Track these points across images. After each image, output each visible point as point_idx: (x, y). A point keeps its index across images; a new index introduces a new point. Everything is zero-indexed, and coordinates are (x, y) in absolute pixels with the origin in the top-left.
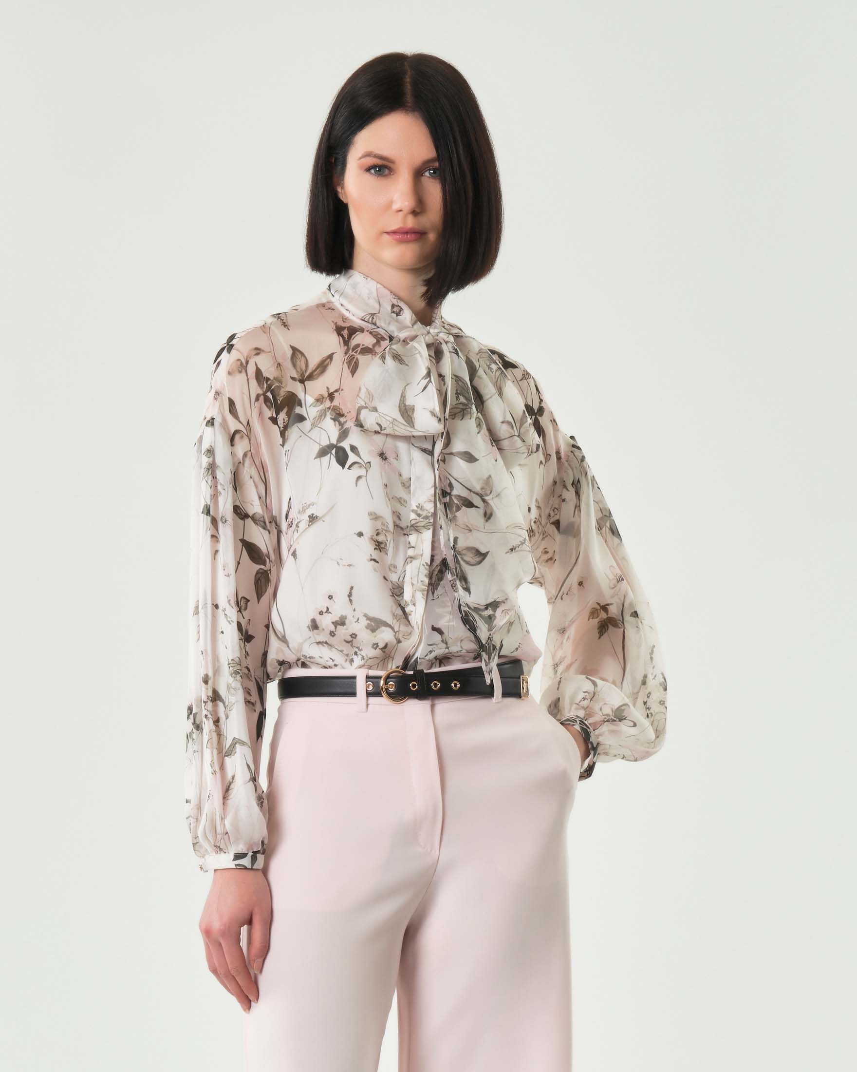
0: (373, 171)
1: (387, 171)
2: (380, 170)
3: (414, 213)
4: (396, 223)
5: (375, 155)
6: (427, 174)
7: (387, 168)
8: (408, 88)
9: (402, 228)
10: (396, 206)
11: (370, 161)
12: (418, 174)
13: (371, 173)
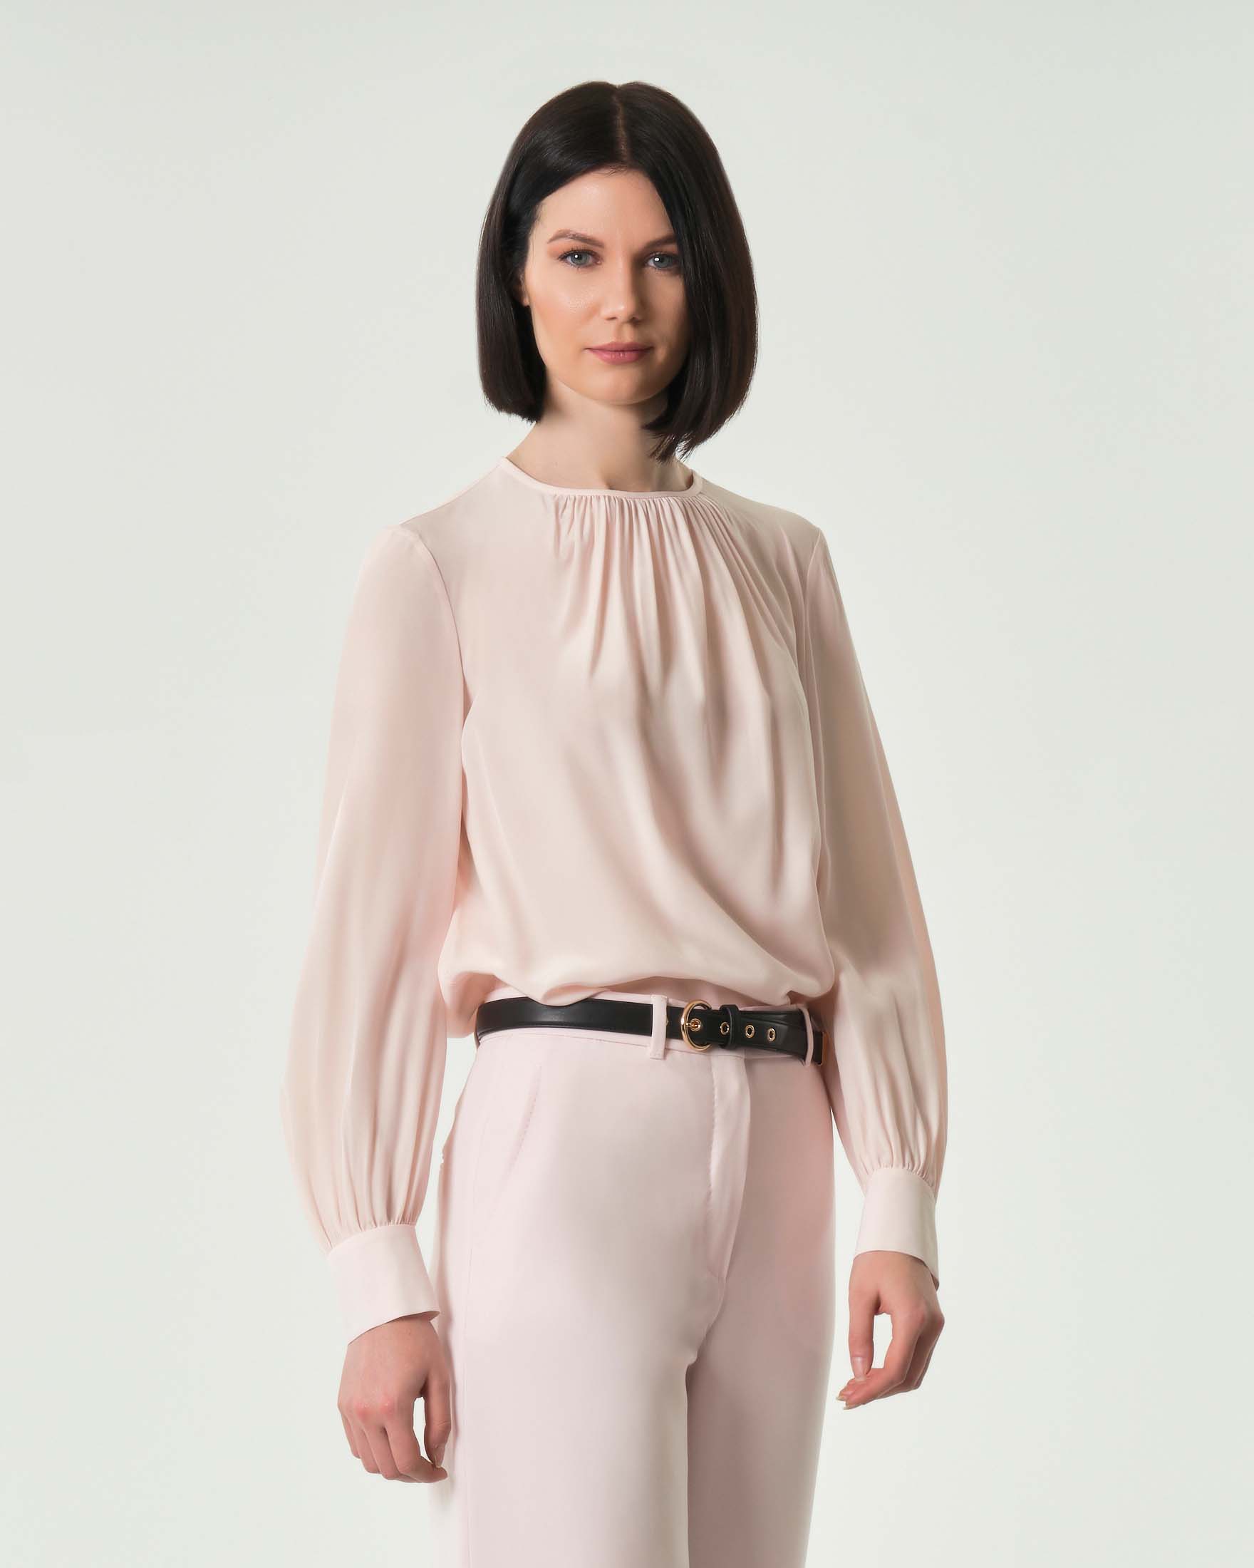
0: (569, 259)
1: (590, 260)
2: (579, 258)
3: (634, 322)
4: (606, 336)
5: (574, 235)
6: (651, 263)
7: (589, 254)
8: (622, 134)
9: (615, 344)
10: (606, 312)
11: (566, 244)
12: (639, 263)
13: (568, 263)
